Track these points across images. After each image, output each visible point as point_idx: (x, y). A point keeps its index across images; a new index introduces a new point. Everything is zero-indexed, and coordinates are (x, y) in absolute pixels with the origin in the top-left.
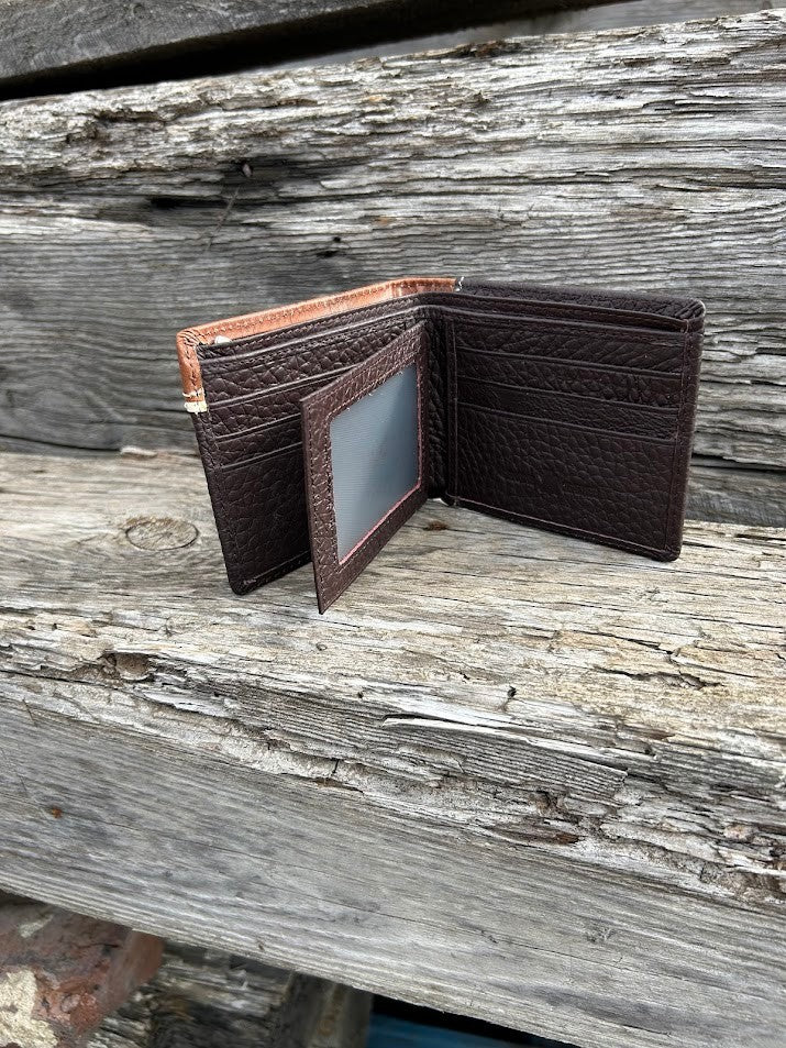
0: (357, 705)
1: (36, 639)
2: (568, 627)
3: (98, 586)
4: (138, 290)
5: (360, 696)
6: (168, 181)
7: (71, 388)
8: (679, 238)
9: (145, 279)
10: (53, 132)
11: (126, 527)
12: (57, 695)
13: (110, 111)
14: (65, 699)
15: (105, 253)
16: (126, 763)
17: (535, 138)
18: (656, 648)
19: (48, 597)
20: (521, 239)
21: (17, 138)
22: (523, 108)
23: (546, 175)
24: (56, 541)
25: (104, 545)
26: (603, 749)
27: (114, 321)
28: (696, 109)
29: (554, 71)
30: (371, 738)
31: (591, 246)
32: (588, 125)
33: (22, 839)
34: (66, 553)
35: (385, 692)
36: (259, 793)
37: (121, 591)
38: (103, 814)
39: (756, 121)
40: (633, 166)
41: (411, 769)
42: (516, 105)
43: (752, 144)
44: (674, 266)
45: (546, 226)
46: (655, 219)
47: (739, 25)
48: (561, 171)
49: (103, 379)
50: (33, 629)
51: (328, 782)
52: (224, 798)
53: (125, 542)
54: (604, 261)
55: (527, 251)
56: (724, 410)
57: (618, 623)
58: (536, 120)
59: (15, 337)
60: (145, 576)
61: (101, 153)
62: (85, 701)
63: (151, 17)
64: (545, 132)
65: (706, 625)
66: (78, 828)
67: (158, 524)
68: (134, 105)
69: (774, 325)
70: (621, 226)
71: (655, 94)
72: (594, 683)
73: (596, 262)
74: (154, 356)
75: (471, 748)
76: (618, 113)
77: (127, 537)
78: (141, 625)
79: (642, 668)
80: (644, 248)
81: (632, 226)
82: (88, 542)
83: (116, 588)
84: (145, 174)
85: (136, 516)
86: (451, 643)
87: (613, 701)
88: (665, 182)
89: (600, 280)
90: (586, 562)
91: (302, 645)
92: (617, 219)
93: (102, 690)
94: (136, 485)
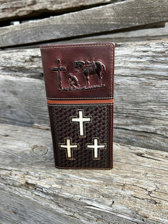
0: (79, 202)
1: (12, 178)
2: (127, 183)
3: (26, 164)
5: (80, 200)
7: (24, 111)
8: (154, 90)
9: (40, 91)
10: (23, 59)
11: (33, 148)
12: (15, 190)
13: (34, 56)
14: (17, 191)
15: (32, 85)
16: (30, 206)
17: (123, 66)
18: (146, 190)
19: (15, 167)
20: (119, 88)
21: (15, 60)
22: (120, 60)
23: (125, 75)
24: (18, 150)
25: (28, 152)
26: (133, 218)
27: (33, 98)
28: (158, 62)
29: (127, 52)
30: (82, 209)
31: (134, 90)
32: (134, 64)
33: (8, 217)
34: (20, 154)
35: (85, 199)
36: (58, 216)
38: (24, 215)
40: (144, 74)
41: (90, 216)
42: (119, 59)
44: (153, 95)
45: (125, 85)
46: (149, 85)
48: (128, 74)
49: (31, 110)
50: (11, 175)
51: (72, 216)
52: (50, 216)
53: (32, 152)
54: (137, 93)
55: (120, 90)
56: (164, 125)
57: (138, 183)
58: (123, 62)
59: (13, 100)
60: (36, 162)
61: (32, 64)
62: (21, 192)
63: (44, 35)
64: (125, 65)
65: (158, 185)
66: (19, 217)
67: (40, 147)
68: (39, 55)
70: (141, 86)
71: (149, 58)
72: (132, 201)
73: (135, 93)
74: (41, 106)
75: (104, 214)
76: (141, 62)
77: (33, 151)
78: (34, 175)
79: (143, 197)
80: (146, 91)
81: (143, 87)
82: (25, 152)
83: (30, 165)
84: (41, 69)
85: (35, 145)
86: (100, 186)
87: (136, 207)
88: (151, 78)
89: (136, 97)
90: (132, 164)
91: (68, 185)
92: (140, 85)
93: (25, 190)
94: (36, 135)
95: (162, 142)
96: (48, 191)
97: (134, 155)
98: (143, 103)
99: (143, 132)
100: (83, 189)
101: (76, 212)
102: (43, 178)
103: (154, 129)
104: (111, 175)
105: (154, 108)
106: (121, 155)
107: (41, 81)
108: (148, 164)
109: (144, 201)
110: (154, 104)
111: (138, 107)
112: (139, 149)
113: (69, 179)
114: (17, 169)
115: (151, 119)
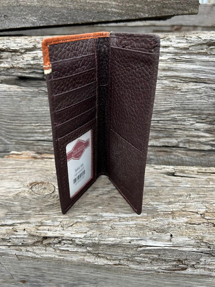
0: (129, 245)
1: (19, 235)
2: (174, 210)
3: (32, 212)
4: (16, 105)
5: (130, 242)
6: (24, 71)
8: (179, 95)
9: (19, 102)
11: (30, 187)
12: (27, 251)
13: (2, 49)
14: (30, 252)
15: (5, 94)
16: (51, 267)
18: (197, 213)
19: (18, 218)
25: (26, 195)
26: (198, 248)
27: (7, 114)
28: (181, 61)
30: (132, 253)
34: (14, 199)
35: (137, 240)
37: (41, 213)
38: (40, 281)
39: (196, 65)
40: (166, 75)
41: (143, 259)
43: (196, 72)
44: (177, 102)
46: (173, 90)
47: (191, 39)
49: (3, 132)
50: (17, 231)
51: (118, 265)
52: (83, 272)
56: (187, 136)
57: (185, 207)
60: (46, 206)
62: (38, 252)
63: (9, 19)
65: (207, 205)
66: (31, 285)
68: (11, 47)
69: (200, 116)
70: (164, 91)
71: (170, 56)
72: (190, 229)
74: (21, 125)
75: (161, 253)
76: (161, 60)
77: (32, 191)
78: (52, 225)
79: (199, 222)
80: (169, 97)
81: (167, 91)
82: (20, 194)
83: (39, 212)
84: (16, 69)
85: (31, 182)
86: (147, 220)
87: (197, 235)
88: (174, 80)
89: (158, 105)
90: (169, 187)
91: (107, 227)
92: (163, 89)
93: (43, 247)
94: (24, 168)
95: (184, 156)
96: (84, 241)
97: (166, 176)
98: (166, 111)
99: (163, 146)
100: (129, 229)
101: (125, 259)
102: (68, 226)
103: (177, 142)
104: (152, 204)
105: (178, 116)
106: (152, 178)
107: (20, 87)
108: (186, 183)
109: (201, 226)
110: (178, 112)
111: (159, 117)
112: (164, 168)
113: (103, 219)
114: (22, 221)
115: (173, 130)
